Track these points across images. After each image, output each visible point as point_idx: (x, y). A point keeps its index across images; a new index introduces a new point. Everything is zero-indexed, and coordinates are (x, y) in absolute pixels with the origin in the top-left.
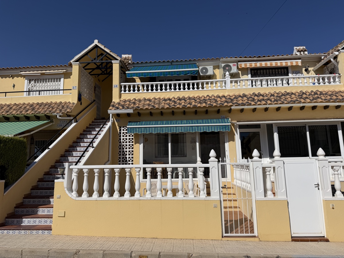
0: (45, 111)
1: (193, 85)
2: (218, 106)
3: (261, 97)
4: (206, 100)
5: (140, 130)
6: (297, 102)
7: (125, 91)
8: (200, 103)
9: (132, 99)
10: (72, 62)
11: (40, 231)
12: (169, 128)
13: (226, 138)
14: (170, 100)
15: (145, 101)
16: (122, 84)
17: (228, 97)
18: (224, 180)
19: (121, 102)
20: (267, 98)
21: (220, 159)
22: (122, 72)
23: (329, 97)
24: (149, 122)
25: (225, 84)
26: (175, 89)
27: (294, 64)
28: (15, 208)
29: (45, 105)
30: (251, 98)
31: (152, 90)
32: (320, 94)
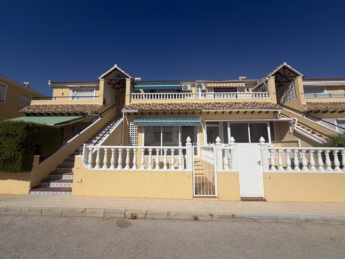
0: (81, 110)
1: (178, 95)
2: (194, 109)
3: (220, 105)
4: (186, 105)
5: (142, 124)
6: (242, 108)
7: (134, 98)
8: (182, 107)
9: (138, 104)
10: (100, 78)
11: (64, 192)
12: (162, 123)
13: (198, 130)
14: (163, 105)
15: (146, 105)
16: (131, 93)
17: (200, 104)
18: (196, 156)
19: (131, 105)
20: (224, 105)
21: (194, 143)
22: (132, 86)
23: (262, 106)
24: (149, 118)
25: (198, 95)
26: (166, 98)
27: (241, 86)
28: (49, 174)
29: (81, 106)
30: (214, 105)
31: (151, 98)
32: (257, 104)
